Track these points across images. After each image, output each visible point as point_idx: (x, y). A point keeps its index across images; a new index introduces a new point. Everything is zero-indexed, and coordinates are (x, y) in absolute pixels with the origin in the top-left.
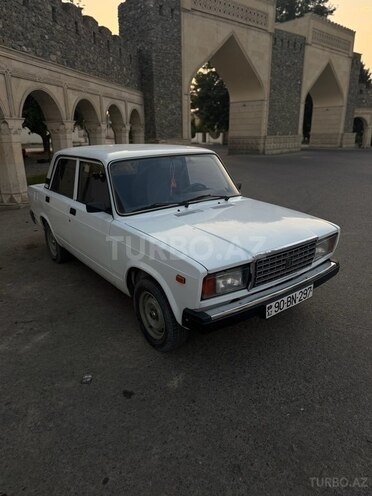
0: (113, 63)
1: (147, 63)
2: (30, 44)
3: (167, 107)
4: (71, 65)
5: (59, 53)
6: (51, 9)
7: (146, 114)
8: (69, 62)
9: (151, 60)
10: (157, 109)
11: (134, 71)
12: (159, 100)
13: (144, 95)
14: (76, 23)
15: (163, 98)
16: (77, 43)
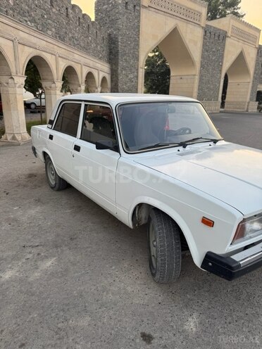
0: (91, 42)
1: (114, 44)
2: (33, 21)
3: (128, 76)
4: (62, 39)
5: (54, 30)
7: (112, 81)
8: (60, 37)
9: (118, 42)
10: (120, 77)
11: (105, 49)
12: (122, 71)
13: (112, 66)
14: (67, 9)
15: (125, 70)
16: (67, 24)
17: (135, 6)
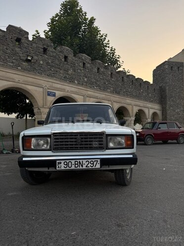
0: (142, 92)
1: (164, 91)
4: (118, 93)
5: (112, 89)
6: (110, 73)
7: (163, 115)
8: (117, 92)
9: (166, 90)
10: (168, 112)
11: (156, 95)
12: (170, 108)
13: (162, 105)
14: (123, 77)
15: (172, 107)
16: (122, 85)
17: (178, 68)
